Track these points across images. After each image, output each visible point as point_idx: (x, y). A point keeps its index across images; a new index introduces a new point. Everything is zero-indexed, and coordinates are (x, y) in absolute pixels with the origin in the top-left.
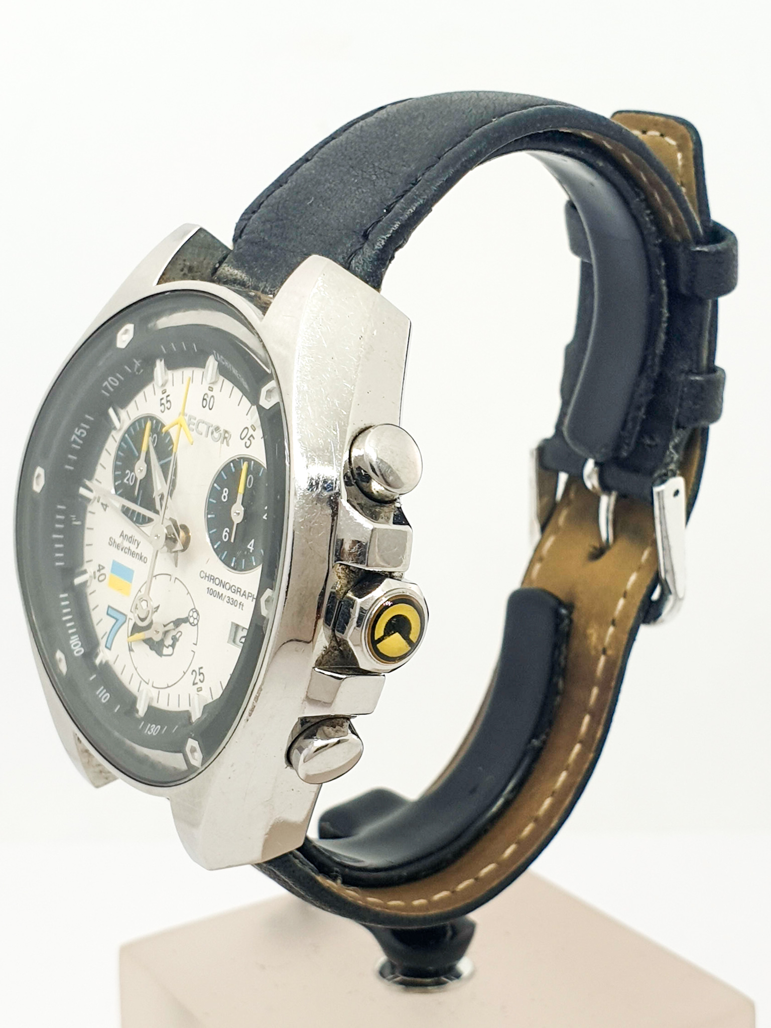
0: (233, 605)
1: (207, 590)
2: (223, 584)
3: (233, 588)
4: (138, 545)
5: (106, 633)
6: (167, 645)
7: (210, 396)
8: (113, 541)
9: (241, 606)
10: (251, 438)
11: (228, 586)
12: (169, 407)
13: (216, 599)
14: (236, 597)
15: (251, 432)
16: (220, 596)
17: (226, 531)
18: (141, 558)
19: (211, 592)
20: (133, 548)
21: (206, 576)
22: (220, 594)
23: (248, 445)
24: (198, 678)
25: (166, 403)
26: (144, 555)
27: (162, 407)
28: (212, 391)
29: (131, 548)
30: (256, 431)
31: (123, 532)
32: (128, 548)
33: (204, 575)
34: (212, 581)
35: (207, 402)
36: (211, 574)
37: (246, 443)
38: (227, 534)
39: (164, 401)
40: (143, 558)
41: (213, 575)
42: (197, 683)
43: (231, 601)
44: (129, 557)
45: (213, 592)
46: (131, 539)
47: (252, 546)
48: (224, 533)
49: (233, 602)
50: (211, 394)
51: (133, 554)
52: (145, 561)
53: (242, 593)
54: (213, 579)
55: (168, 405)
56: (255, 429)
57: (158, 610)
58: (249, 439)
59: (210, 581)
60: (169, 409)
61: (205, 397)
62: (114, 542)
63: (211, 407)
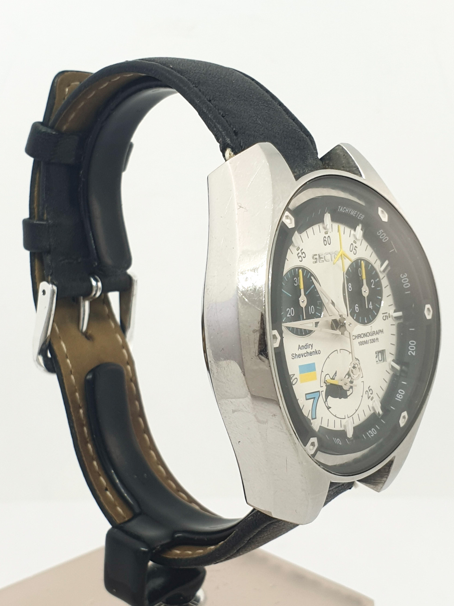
0: (374, 342)
1: (359, 344)
2: (365, 335)
3: (371, 333)
4: (312, 347)
5: (310, 410)
6: (348, 389)
7: (327, 237)
8: (294, 356)
9: (377, 340)
10: (356, 248)
11: (368, 334)
12: (304, 256)
13: (365, 345)
14: (374, 337)
15: (354, 245)
16: (366, 342)
17: (357, 306)
18: (316, 352)
19: (361, 343)
20: (309, 350)
21: (356, 337)
22: (366, 341)
23: (355, 253)
24: (369, 393)
25: (302, 255)
26: (317, 350)
27: (300, 259)
28: (327, 234)
29: (308, 352)
30: (357, 243)
31: (299, 345)
32: (306, 353)
33: (355, 337)
34: (359, 337)
35: (327, 241)
36: (357, 334)
37: (354, 252)
38: (357, 308)
39: (300, 254)
40: (317, 352)
41: (359, 334)
42: (370, 396)
43: (372, 341)
44: (309, 357)
45: (362, 343)
46: (306, 346)
47: (371, 305)
48: (356, 308)
49: (373, 341)
50: (327, 236)
51: (311, 354)
52: (319, 353)
53: (375, 333)
54: (360, 336)
55: (304, 255)
56: (356, 242)
57: (337, 375)
58: (355, 249)
59: (359, 338)
60: (304, 257)
61: (325, 239)
62: (296, 355)
63: (329, 243)
